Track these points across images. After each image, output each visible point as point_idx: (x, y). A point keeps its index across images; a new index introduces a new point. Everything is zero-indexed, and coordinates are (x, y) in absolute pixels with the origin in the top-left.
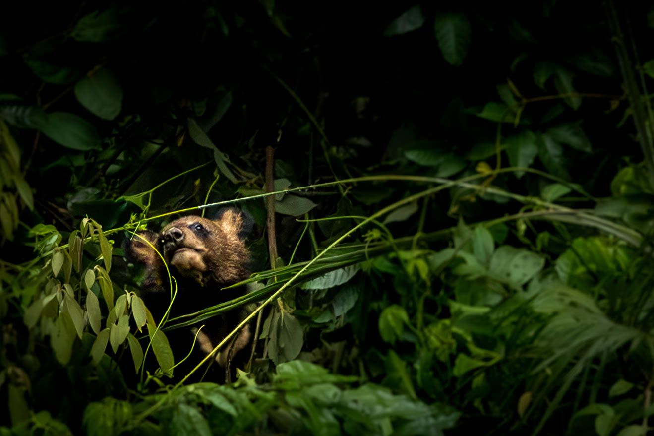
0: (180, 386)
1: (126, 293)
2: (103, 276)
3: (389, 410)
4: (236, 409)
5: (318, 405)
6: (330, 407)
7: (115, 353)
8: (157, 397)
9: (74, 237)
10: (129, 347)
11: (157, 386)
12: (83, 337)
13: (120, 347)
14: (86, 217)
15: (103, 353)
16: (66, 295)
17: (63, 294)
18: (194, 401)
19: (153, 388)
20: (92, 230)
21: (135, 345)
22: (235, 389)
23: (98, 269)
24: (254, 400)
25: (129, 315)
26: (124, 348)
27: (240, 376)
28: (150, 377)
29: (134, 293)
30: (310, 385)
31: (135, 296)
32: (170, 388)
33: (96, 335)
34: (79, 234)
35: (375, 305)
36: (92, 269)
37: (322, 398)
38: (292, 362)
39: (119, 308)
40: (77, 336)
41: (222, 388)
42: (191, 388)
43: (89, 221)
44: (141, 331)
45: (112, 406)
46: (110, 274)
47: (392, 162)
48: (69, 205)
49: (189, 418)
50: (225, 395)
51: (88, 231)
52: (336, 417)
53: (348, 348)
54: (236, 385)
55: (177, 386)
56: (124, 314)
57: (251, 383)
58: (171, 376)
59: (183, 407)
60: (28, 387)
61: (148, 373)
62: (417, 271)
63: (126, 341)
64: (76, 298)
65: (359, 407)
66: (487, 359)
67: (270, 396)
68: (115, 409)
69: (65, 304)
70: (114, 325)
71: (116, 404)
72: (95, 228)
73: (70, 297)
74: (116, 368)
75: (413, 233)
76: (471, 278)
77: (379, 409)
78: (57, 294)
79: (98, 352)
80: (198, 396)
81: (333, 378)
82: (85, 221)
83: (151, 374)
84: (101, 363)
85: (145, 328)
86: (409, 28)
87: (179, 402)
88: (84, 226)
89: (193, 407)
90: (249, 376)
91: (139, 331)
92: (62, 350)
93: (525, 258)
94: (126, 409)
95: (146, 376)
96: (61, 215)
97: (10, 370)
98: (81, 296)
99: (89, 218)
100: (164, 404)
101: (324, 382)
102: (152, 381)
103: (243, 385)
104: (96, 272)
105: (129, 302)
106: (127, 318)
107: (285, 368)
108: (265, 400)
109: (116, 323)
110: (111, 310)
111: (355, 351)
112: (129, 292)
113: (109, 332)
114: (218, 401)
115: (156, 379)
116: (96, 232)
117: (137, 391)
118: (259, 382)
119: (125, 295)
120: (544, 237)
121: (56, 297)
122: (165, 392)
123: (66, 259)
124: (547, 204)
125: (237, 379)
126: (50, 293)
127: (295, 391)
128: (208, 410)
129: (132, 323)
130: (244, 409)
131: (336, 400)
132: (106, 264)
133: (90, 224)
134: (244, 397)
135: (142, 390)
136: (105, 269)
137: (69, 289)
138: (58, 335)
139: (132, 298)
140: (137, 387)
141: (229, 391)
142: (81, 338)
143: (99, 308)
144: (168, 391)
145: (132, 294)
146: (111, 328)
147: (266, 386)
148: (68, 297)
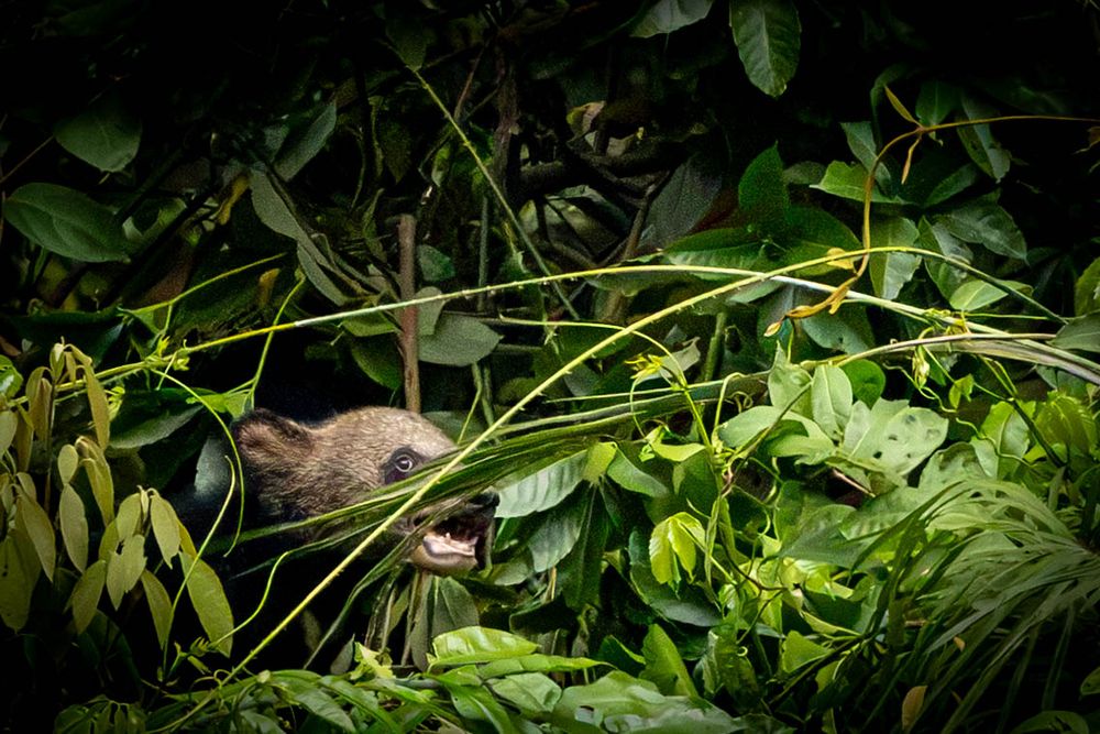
1: (138, 491)
2: (92, 457)
3: (653, 724)
4: (354, 720)
6: (539, 719)
7: (116, 608)
8: (195, 696)
9: (37, 379)
10: (144, 595)
11: (196, 673)
12: (54, 577)
13: (127, 597)
14: (61, 342)
15: (94, 610)
16: (21, 495)
17: (14, 489)
18: (270, 704)
19: (187, 678)
20: (72, 369)
21: (155, 591)
22: (353, 682)
23: (85, 444)
24: (393, 704)
25: (144, 535)
26: (136, 601)
27: (362, 659)
28: (180, 654)
29: (155, 491)
30: (502, 677)
31: (156, 496)
32: (222, 676)
33: (79, 574)
34: (47, 375)
36: (73, 443)
37: (521, 700)
38: (466, 630)
39: (125, 521)
40: (43, 572)
41: (326, 680)
42: (264, 676)
44: (171, 566)
45: (108, 708)
46: (105, 454)
51: (65, 370)
54: (355, 675)
55: (235, 671)
56: (136, 532)
57: (385, 673)
58: (226, 651)
59: (248, 716)
61: (178, 647)
63: (139, 585)
64: (40, 499)
65: (596, 720)
67: (423, 696)
68: (111, 720)
69: (19, 510)
70: (116, 554)
71: (114, 707)
72: (78, 362)
73: (30, 499)
74: (118, 637)
77: (634, 723)
78: (3, 492)
79: (83, 605)
80: (277, 691)
81: (546, 662)
82: (59, 349)
83: (183, 650)
84: (91, 629)
85: (176, 560)
88: (57, 359)
89: (270, 716)
90: (380, 660)
91: (165, 564)
92: (11, 602)
94: (135, 717)
95: (173, 653)
98: (49, 496)
99: (66, 343)
102: (185, 661)
103: (368, 676)
104: (80, 451)
105: (146, 509)
106: (142, 539)
107: (451, 643)
108: (414, 705)
109: (119, 551)
110: (110, 521)
112: (145, 489)
113: (107, 565)
114: (316, 702)
115: (192, 659)
116: (80, 374)
117: (155, 681)
118: (399, 671)
119: (137, 495)
122: (213, 685)
123: (21, 422)
125: (358, 664)
127: (469, 690)
129: (152, 550)
130: (371, 721)
131: (550, 707)
132: (99, 437)
133: (68, 354)
134: (370, 699)
135: (165, 681)
136: (97, 443)
137: (27, 484)
138: (5, 574)
139: (150, 501)
140: (156, 676)
141: (341, 686)
142: (51, 580)
143: (84, 520)
144: (219, 681)
145: (151, 494)
146: (108, 561)
147: (414, 678)
148: (24, 498)
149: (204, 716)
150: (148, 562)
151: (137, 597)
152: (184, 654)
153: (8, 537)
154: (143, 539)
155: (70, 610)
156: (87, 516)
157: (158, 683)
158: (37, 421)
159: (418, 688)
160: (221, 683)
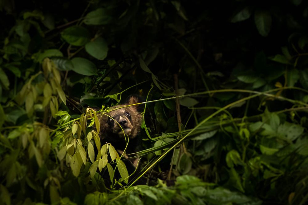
0: (131, 186)
1: (106, 144)
2: (96, 135)
3: (229, 199)
4: (157, 197)
5: (195, 196)
6: (201, 197)
7: (101, 172)
8: (120, 191)
9: (83, 117)
10: (107, 169)
11: (120, 187)
13: (103, 169)
15: (95, 172)
16: (78, 144)
17: (77, 143)
18: (137, 193)
19: (118, 187)
20: (91, 114)
21: (110, 168)
22: (157, 188)
24: (166, 193)
27: (159, 182)
28: (116, 182)
30: (193, 187)
31: (111, 145)
32: (126, 188)
33: (92, 163)
35: (224, 148)
36: (91, 132)
37: (198, 193)
38: (184, 176)
39: (103, 151)
40: (83, 163)
41: (151, 188)
42: (136, 188)
43: (90, 109)
44: (113, 162)
45: (98, 195)
46: (99, 135)
47: (234, 81)
48: (81, 100)
49: (134, 201)
50: (152, 191)
52: (204, 202)
53: (211, 168)
54: (157, 186)
55: (129, 186)
56: (106, 154)
57: (164, 186)
58: (127, 182)
59: (132, 196)
60: (59, 187)
61: (115, 180)
62: (244, 134)
63: (106, 166)
64: (83, 146)
65: (215, 198)
66: (277, 174)
67: (173, 192)
68: (99, 197)
70: (101, 159)
71: (100, 194)
72: (92, 112)
73: (80, 145)
74: (101, 178)
75: (242, 117)
76: (269, 137)
77: (224, 199)
78: (74, 143)
79: (93, 171)
80: (139, 191)
81: (203, 184)
82: (88, 109)
83: (117, 180)
84: (95, 177)
85: (115, 161)
86: (243, 19)
87: (130, 194)
88: (87, 112)
89: (137, 196)
90: (164, 183)
91: (112, 161)
92: (75, 170)
93: (295, 128)
94: (105, 196)
96: (77, 106)
97: (51, 178)
100: (124, 195)
101: (199, 186)
102: (117, 184)
103: (161, 186)
104: (93, 133)
105: (108, 148)
107: (180, 179)
108: (171, 193)
109: (101, 158)
110: (99, 151)
111: (215, 168)
112: (108, 143)
113: (98, 162)
114: (149, 193)
115: (119, 183)
118: (168, 185)
120: (304, 119)
121: (73, 145)
122: (124, 189)
123: (79, 127)
124: (305, 104)
125: (158, 184)
126: (70, 143)
127: (185, 190)
128: (143, 197)
129: (109, 158)
130: (161, 197)
131: (204, 195)
132: (97, 131)
133: (90, 111)
134: (161, 192)
135: (112, 188)
136: (97, 132)
137: (80, 142)
138: (74, 163)
139: (109, 146)
140: (110, 187)
141: (154, 189)
142: (85, 164)
143: (94, 150)
144: (125, 189)
145: (109, 144)
146: (99, 160)
147: (172, 187)
148: (79, 145)
149: (122, 197)
150: (108, 161)
151: (106, 169)
152: (117, 182)
153: (75, 154)
154: (107, 155)
155: (90, 172)
156: (94, 149)
157: (110, 189)
158: (82, 127)
159: (173, 189)
160: (126, 189)
